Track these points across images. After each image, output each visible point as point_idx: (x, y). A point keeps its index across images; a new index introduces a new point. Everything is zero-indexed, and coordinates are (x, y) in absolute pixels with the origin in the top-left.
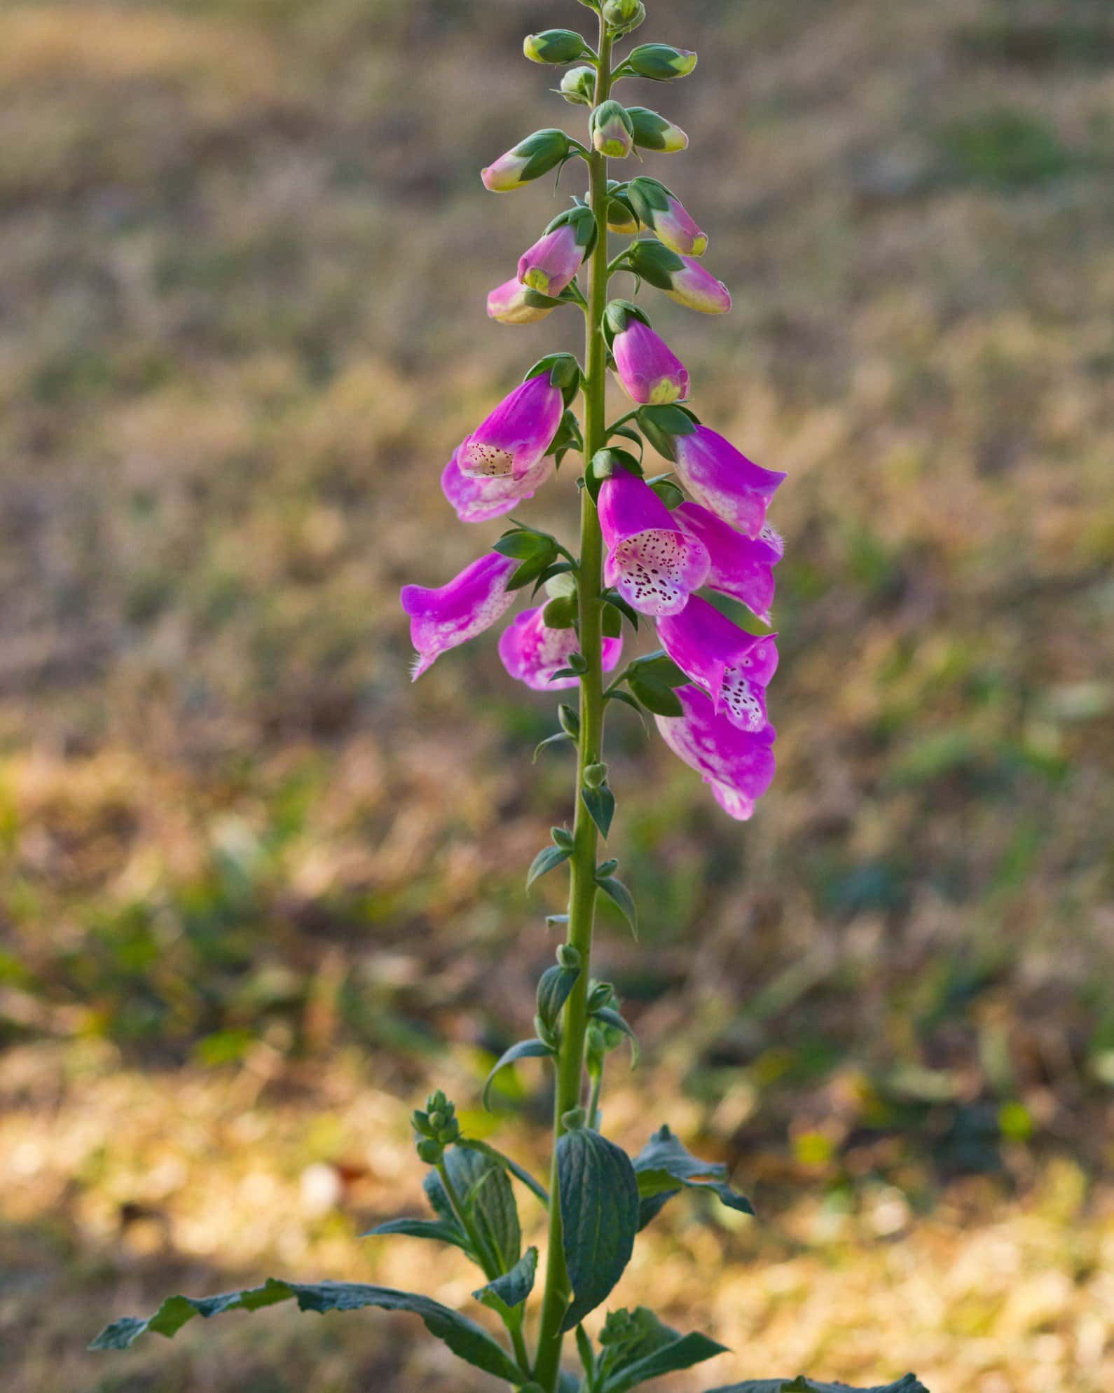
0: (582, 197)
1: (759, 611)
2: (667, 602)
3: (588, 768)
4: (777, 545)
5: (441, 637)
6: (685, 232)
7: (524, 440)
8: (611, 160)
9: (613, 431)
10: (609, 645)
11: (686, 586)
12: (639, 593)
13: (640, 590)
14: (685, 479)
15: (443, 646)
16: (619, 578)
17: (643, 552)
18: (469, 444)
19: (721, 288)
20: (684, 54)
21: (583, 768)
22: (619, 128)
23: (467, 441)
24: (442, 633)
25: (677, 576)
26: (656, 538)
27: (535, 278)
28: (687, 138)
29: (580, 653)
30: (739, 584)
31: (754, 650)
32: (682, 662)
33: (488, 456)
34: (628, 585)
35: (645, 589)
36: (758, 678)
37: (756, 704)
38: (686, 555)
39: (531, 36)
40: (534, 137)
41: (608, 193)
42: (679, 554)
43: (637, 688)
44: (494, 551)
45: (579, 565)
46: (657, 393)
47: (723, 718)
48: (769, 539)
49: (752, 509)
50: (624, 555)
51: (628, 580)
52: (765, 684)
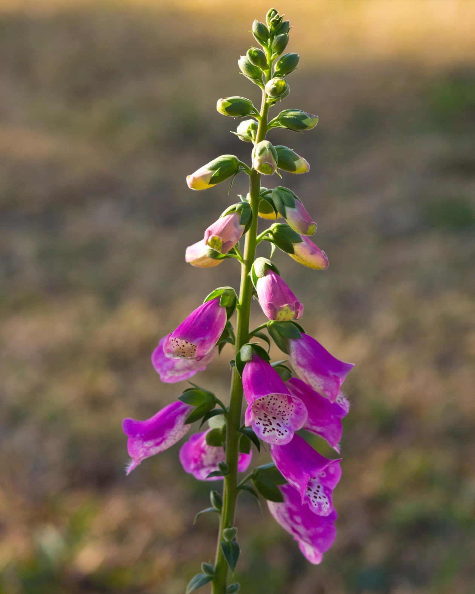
0: (245, 196)
1: (333, 444)
2: (281, 437)
3: (225, 530)
4: (346, 406)
5: (145, 450)
6: (304, 221)
7: (204, 337)
8: (263, 175)
9: (253, 334)
10: (244, 458)
11: (293, 427)
12: (265, 431)
13: (265, 429)
14: (294, 365)
15: (146, 454)
16: (253, 421)
17: (268, 406)
18: (170, 339)
19: (323, 255)
20: (311, 116)
21: (222, 530)
22: (270, 158)
23: (170, 336)
24: (146, 447)
25: (287, 421)
26: (276, 398)
27: (214, 242)
28: (309, 165)
29: (225, 462)
30: (322, 428)
31: (328, 468)
32: (285, 472)
33: (181, 346)
34: (258, 425)
35: (268, 428)
36: (329, 484)
37: (326, 500)
38: (293, 409)
39: (221, 99)
40: (220, 159)
41: (260, 194)
42: (289, 408)
43: (258, 485)
44: (179, 401)
45: (228, 411)
46: (281, 314)
47: (306, 506)
48: (341, 403)
49: (332, 384)
50: (256, 407)
51: (259, 422)
52: (333, 488)
